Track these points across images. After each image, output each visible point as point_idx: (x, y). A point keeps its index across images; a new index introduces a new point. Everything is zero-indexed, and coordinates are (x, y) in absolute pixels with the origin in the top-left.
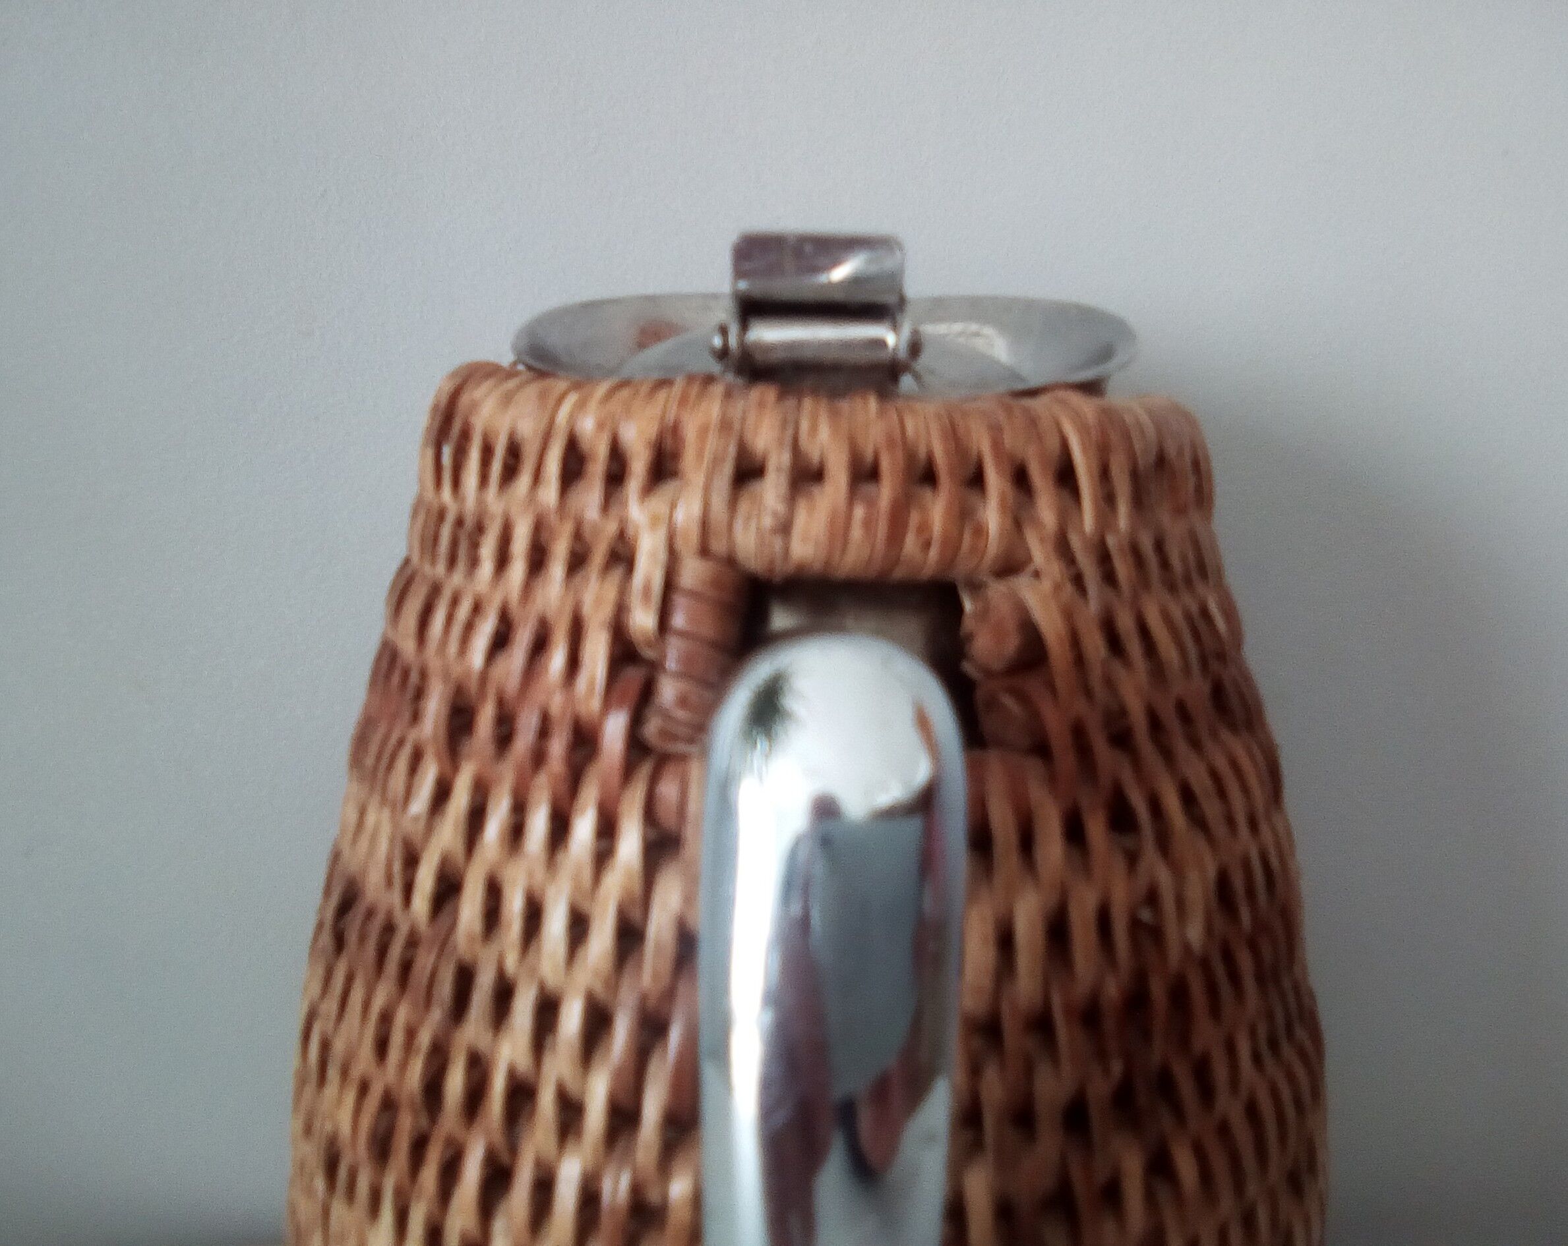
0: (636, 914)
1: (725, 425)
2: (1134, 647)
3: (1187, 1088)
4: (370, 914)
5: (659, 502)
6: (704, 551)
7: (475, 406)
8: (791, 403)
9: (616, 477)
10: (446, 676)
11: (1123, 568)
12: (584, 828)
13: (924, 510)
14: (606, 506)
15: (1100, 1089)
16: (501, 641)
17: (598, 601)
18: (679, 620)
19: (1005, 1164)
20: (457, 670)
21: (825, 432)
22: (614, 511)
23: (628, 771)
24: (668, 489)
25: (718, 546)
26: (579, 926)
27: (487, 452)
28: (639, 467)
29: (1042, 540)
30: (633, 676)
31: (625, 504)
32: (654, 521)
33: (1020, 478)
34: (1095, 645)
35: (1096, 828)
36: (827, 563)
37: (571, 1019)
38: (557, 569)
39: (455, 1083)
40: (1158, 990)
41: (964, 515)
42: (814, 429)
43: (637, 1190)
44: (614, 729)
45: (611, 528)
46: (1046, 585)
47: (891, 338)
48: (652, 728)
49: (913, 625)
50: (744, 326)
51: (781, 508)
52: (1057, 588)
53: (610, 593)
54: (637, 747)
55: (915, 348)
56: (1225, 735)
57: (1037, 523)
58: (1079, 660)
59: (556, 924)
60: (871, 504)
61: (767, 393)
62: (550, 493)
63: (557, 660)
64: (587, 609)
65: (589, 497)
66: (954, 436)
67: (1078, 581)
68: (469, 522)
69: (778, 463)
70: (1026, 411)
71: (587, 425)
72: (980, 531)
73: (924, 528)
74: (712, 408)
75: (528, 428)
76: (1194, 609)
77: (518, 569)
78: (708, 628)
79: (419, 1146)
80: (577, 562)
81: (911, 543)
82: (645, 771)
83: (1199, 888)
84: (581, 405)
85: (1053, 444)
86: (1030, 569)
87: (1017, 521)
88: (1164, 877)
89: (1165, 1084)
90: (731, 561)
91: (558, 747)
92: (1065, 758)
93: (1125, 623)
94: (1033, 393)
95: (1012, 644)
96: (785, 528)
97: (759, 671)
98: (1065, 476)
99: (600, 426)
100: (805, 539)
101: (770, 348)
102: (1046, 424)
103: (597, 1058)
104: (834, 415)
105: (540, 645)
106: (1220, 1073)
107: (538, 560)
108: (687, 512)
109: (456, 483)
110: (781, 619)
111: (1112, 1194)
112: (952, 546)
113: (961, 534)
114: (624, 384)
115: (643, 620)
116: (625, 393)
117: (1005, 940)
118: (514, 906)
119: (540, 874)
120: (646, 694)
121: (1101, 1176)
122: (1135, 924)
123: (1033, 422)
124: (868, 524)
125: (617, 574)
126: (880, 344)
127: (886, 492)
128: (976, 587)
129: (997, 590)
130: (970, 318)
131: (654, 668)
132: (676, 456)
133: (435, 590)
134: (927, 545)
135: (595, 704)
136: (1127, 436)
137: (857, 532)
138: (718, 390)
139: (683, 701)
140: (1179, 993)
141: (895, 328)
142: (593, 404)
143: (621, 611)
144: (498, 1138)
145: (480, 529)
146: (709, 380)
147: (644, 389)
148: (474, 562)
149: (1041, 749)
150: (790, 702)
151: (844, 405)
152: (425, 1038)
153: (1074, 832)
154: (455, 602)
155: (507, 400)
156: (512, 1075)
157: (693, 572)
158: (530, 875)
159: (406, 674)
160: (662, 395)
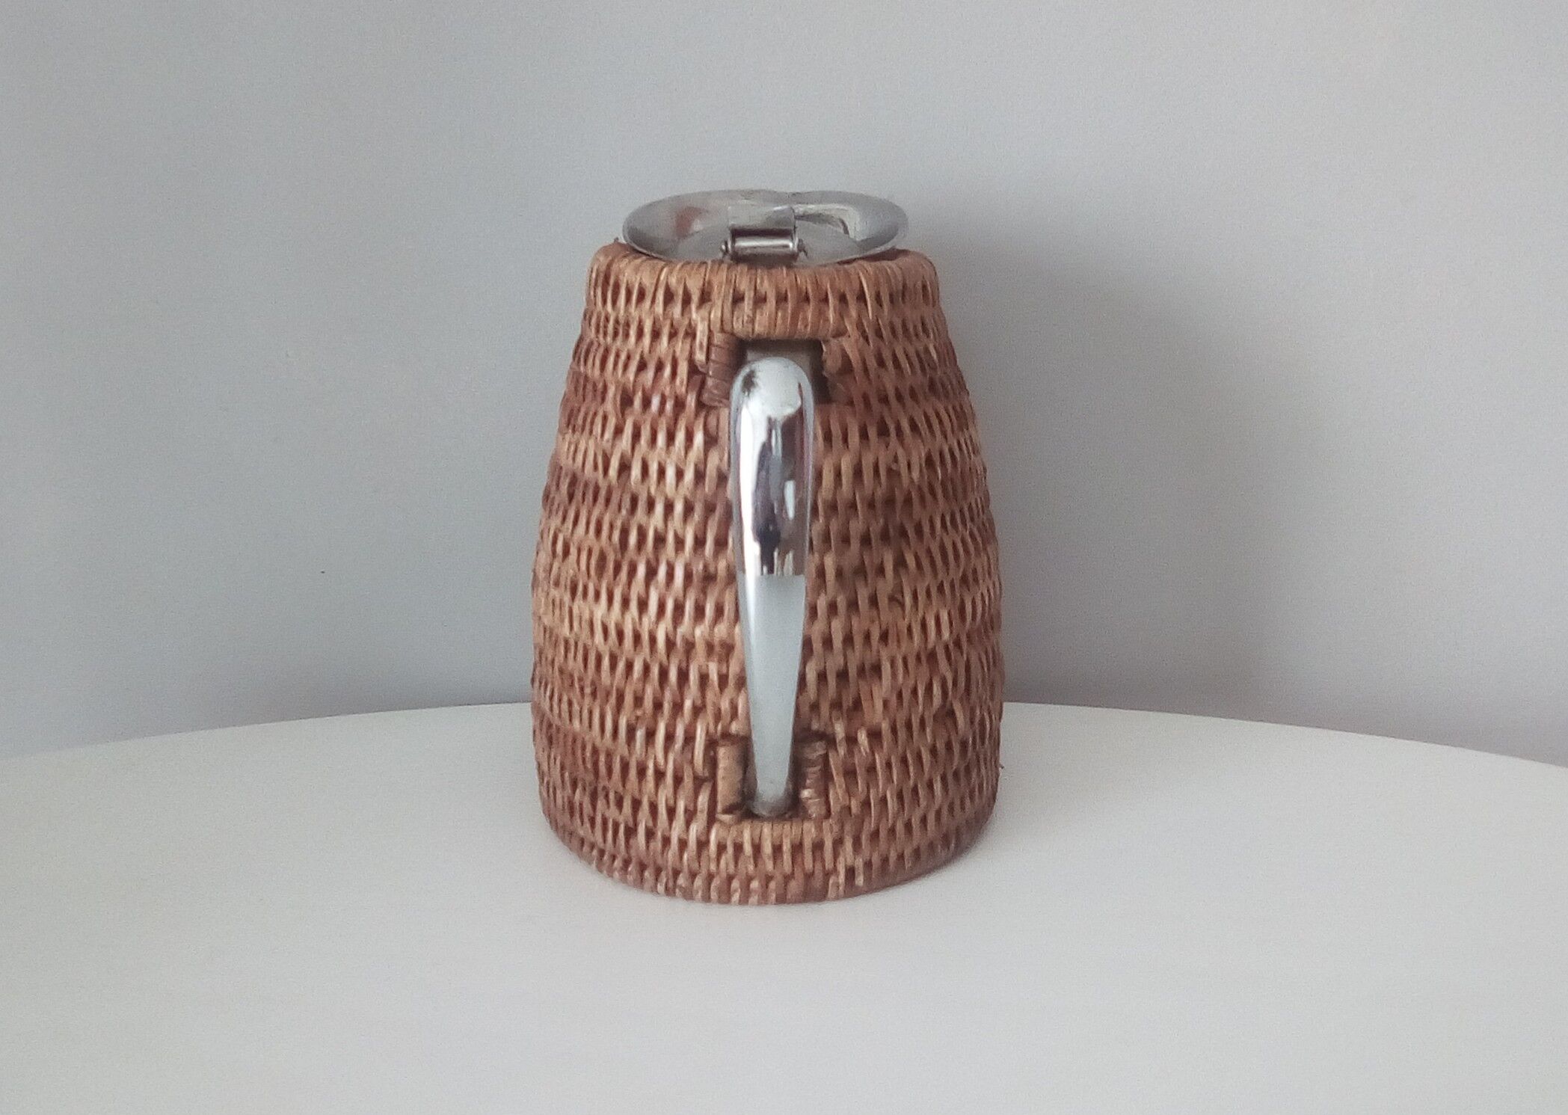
0: (702, 467)
1: (728, 281)
2: (890, 364)
3: (911, 533)
4: (586, 485)
5: (704, 312)
6: (722, 330)
7: (621, 271)
8: (753, 272)
9: (687, 301)
10: (617, 383)
11: (886, 333)
12: (680, 437)
13: (805, 312)
14: (683, 314)
15: (876, 528)
16: (642, 366)
17: (682, 350)
18: (713, 356)
19: (840, 554)
20: (623, 381)
21: (766, 283)
22: (686, 316)
23: (697, 415)
24: (708, 305)
25: (727, 328)
26: (680, 474)
27: (629, 293)
28: (695, 298)
29: (851, 323)
30: (697, 378)
31: (690, 312)
32: (703, 319)
33: (842, 299)
34: (872, 363)
35: (872, 432)
36: (768, 334)
37: (679, 508)
38: (665, 339)
39: (633, 539)
40: (899, 498)
41: (821, 314)
42: (762, 281)
43: (706, 567)
44: (691, 401)
45: (686, 322)
46: (853, 339)
47: (791, 245)
48: (705, 396)
49: (805, 358)
50: (734, 241)
51: (750, 313)
52: (857, 341)
53: (688, 347)
54: (700, 405)
55: (801, 248)
56: (933, 399)
57: (849, 316)
58: (866, 370)
59: (670, 473)
60: (785, 310)
61: (743, 268)
62: (659, 308)
63: (667, 371)
64: (678, 354)
65: (677, 310)
66: (817, 284)
67: (866, 339)
68: (622, 321)
69: (749, 296)
70: (846, 271)
71: (673, 281)
72: (827, 320)
73: (805, 319)
74: (723, 275)
75: (648, 282)
76: (921, 348)
77: (647, 340)
78: (724, 359)
79: (617, 569)
80: (673, 335)
81: (800, 325)
82: (703, 414)
83: (918, 458)
84: (671, 272)
85: (856, 286)
86: (847, 335)
87: (841, 315)
88: (900, 452)
89: (903, 533)
90: (733, 334)
91: (669, 406)
92: (859, 405)
93: (887, 355)
94: (848, 262)
95: (839, 363)
96: (752, 321)
97: (745, 371)
98: (861, 297)
99: (678, 282)
100: (760, 324)
101: (746, 248)
102: (854, 277)
103: (689, 520)
104: (770, 275)
105: (660, 367)
106: (926, 529)
107: (656, 335)
108: (716, 314)
109: (614, 302)
110: (750, 356)
111: (881, 571)
112: (816, 325)
113: (819, 322)
114: (688, 263)
115: (700, 357)
116: (688, 267)
117: (838, 474)
118: (654, 469)
119: (663, 454)
120: (703, 383)
121: (877, 561)
122: (889, 470)
123: (847, 274)
124: (784, 318)
125: (689, 341)
126: (787, 246)
127: (790, 305)
128: (827, 342)
129: (834, 342)
130: (840, 202)
131: (705, 375)
132: (709, 294)
133: (607, 351)
134: (806, 326)
135: (683, 389)
136: (889, 281)
137: (779, 321)
138: (724, 266)
139: (716, 387)
140: (908, 501)
141: (792, 240)
142: (675, 273)
143: (691, 353)
144: (651, 556)
145: (628, 325)
146: (721, 262)
147: (696, 266)
148: (627, 335)
149: (851, 403)
150: (756, 380)
151: (773, 271)
152: (619, 524)
153: (864, 435)
154: (618, 356)
155: (637, 270)
156: (656, 531)
157: (718, 338)
158: (660, 455)
159: (595, 385)
160: (702, 270)
